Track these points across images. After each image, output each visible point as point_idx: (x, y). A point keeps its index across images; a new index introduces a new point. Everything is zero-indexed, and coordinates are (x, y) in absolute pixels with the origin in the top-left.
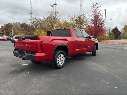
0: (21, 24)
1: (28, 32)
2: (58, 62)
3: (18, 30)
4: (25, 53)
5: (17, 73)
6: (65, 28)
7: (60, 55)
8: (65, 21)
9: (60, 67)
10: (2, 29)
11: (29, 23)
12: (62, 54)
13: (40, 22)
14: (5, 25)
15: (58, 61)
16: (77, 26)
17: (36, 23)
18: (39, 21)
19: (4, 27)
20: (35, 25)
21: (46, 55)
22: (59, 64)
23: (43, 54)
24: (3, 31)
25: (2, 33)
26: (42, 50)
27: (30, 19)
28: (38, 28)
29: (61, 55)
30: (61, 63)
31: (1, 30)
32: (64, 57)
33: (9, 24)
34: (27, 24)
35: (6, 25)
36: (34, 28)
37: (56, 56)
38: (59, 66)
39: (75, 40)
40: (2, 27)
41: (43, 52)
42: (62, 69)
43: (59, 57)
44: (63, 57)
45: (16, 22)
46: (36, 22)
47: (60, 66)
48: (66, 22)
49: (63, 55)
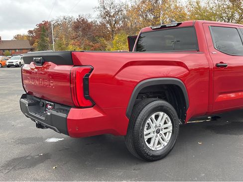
0: (75, 22)
1: (91, 44)
2: (146, 138)
3: (67, 37)
4: (46, 107)
5: (21, 168)
6: (179, 24)
7: (153, 116)
8: (195, 4)
9: (153, 156)
10: (31, 39)
11: (94, 17)
12: (161, 114)
13: (125, 12)
14: (36, 27)
15: (149, 137)
16: (237, 16)
17: (114, 16)
18: (122, 10)
19: (36, 31)
20: (109, 22)
21: (101, 115)
22: (150, 146)
23: (91, 113)
24: (32, 44)
25: (30, 47)
26: (90, 98)
27: (98, 5)
28: (119, 29)
29: (157, 117)
30: (159, 143)
31: (29, 40)
32: (170, 124)
33: (46, 23)
34: (90, 21)
35: (40, 25)
36: (108, 31)
37: (139, 120)
38: (152, 153)
39: (215, 63)
40: (30, 32)
41: (94, 105)
42: (161, 161)
43: (149, 121)
44: (165, 123)
45: (62, 18)
46: (112, 14)
47: (155, 154)
48: (200, 7)
49: (166, 116)
